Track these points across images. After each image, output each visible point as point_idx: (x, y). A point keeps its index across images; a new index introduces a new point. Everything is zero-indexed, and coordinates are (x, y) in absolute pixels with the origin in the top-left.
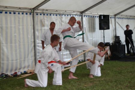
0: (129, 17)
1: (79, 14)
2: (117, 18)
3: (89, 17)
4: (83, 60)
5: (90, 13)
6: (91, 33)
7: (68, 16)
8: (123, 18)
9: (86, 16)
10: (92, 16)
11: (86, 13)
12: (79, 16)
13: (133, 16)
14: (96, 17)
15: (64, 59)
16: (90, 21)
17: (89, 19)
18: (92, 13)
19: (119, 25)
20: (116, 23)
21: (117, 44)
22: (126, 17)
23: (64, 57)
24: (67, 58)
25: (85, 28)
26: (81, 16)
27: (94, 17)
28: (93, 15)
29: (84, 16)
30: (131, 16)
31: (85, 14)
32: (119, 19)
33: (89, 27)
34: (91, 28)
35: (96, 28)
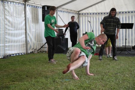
0: (69, 11)
1: (22, 2)
2: (59, 10)
3: (32, 7)
4: (25, 53)
5: (33, 3)
6: (34, 24)
7: (11, 3)
8: (64, 11)
9: (29, 6)
10: (35, 7)
11: (29, 2)
12: (22, 4)
13: (73, 10)
14: (39, 7)
15: (6, 51)
16: (33, 11)
17: (32, 9)
18: (35, 3)
19: (60, 18)
20: (58, 16)
21: (61, 38)
22: (67, 11)
23: (6, 49)
24: (9, 50)
25: (28, 18)
26: (24, 5)
27: (37, 7)
28: (36, 5)
29: (28, 6)
30: (71, 10)
31: (29, 4)
32: (60, 11)
33: (33, 18)
34: (34, 19)
35: (39, 19)
